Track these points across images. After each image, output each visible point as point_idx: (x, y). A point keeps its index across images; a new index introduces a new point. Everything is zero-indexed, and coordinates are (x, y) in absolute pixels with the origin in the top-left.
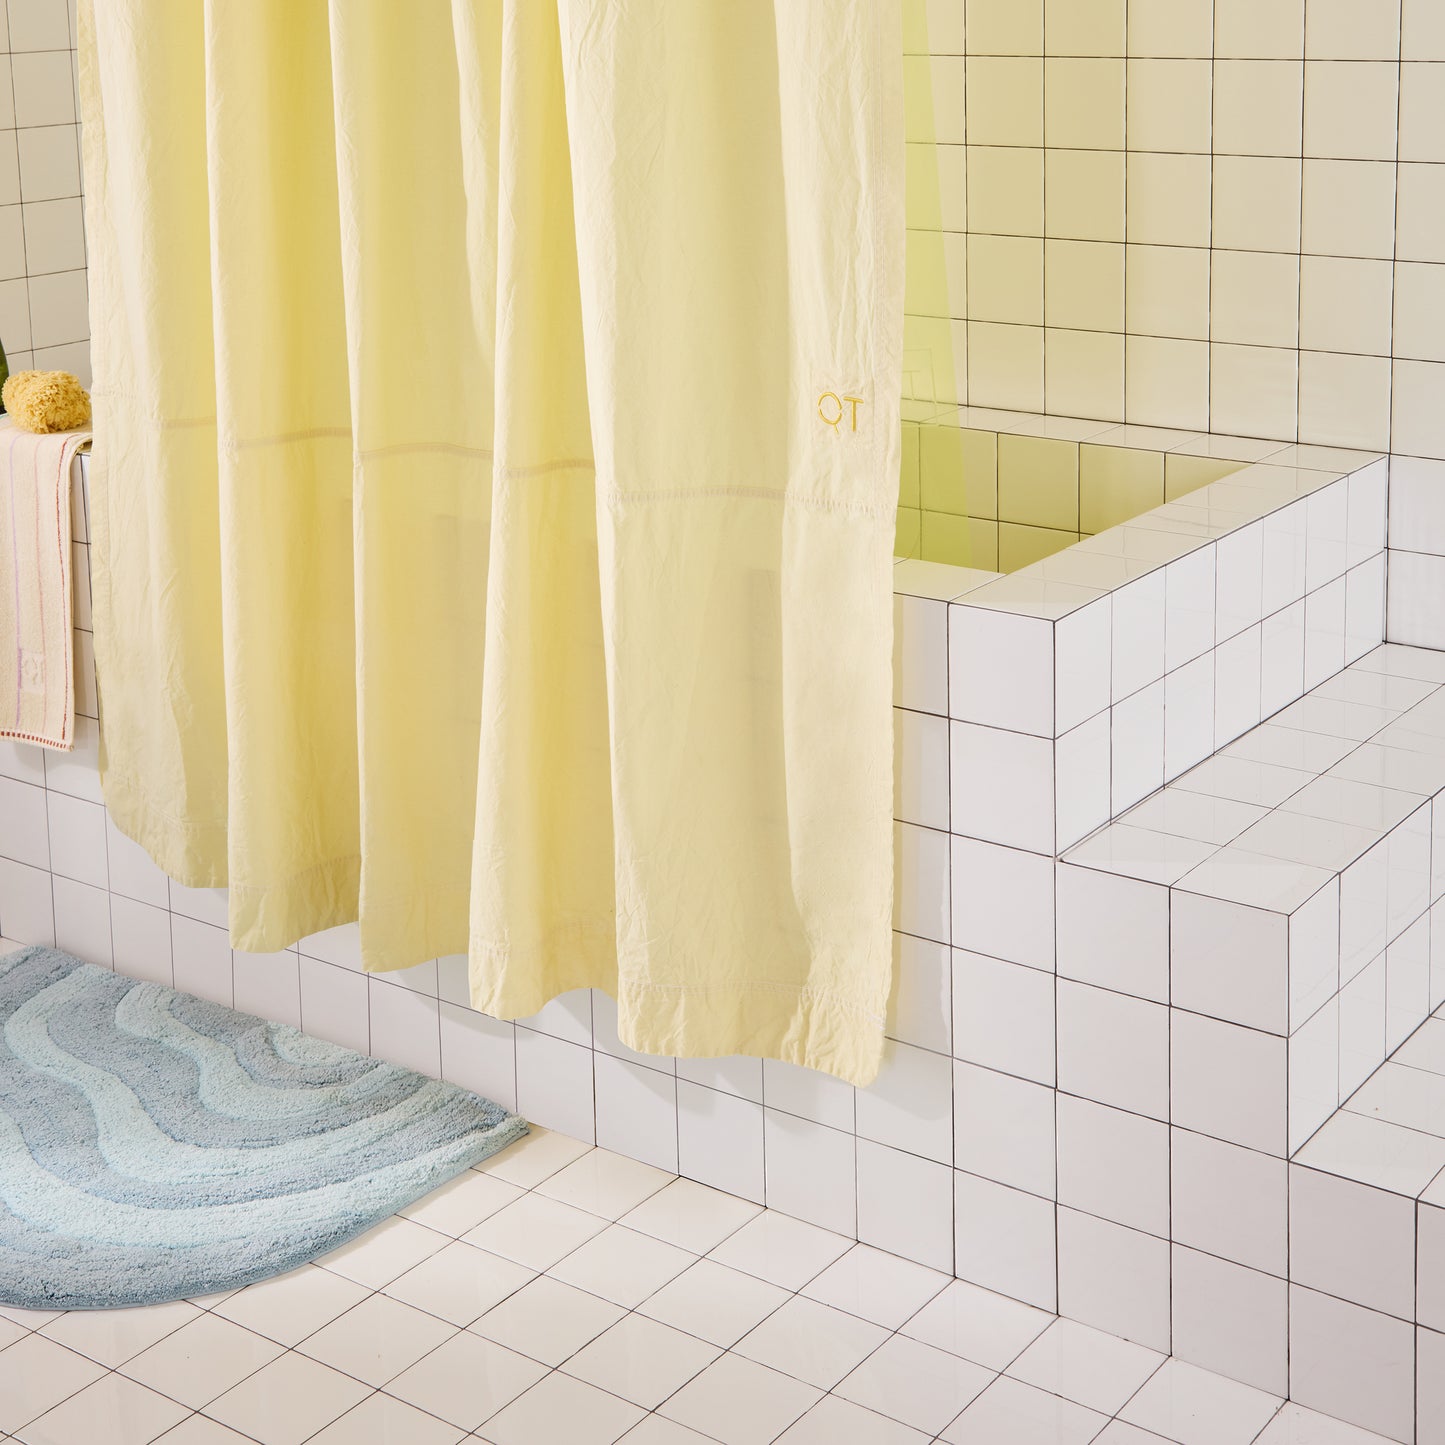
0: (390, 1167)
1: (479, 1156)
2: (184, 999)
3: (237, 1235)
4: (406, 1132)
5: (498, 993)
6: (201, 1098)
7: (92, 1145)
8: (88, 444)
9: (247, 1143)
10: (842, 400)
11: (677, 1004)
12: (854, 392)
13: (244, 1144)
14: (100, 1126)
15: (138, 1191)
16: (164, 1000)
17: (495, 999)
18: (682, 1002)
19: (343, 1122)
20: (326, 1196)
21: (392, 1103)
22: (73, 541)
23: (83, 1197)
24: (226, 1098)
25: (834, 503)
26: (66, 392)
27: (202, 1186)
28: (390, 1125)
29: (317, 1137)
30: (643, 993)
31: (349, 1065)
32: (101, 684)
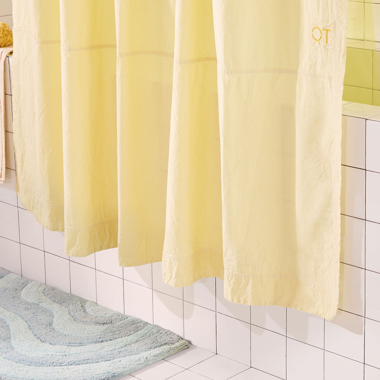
0: (129, 356)
1: (167, 355)
2: (49, 289)
3: (64, 378)
4: (137, 344)
5: (174, 275)
6: (53, 326)
7: (8, 341)
8: (11, 53)
9: (71, 344)
10: (321, 30)
11: (248, 283)
12: (326, 26)
13: (70, 344)
14: (12, 334)
15: (25, 359)
16: (41, 289)
17: (173, 278)
18: (251, 281)
19: (111, 339)
20: (101, 365)
21: (132, 333)
22: (5, 94)
23: (3, 360)
24: (63, 327)
25: (318, 76)
26: (4, 31)
27: (51, 359)
28: (130, 341)
29: (100, 344)
30: (234, 278)
31: (116, 317)
32: (16, 155)
